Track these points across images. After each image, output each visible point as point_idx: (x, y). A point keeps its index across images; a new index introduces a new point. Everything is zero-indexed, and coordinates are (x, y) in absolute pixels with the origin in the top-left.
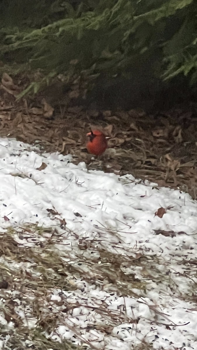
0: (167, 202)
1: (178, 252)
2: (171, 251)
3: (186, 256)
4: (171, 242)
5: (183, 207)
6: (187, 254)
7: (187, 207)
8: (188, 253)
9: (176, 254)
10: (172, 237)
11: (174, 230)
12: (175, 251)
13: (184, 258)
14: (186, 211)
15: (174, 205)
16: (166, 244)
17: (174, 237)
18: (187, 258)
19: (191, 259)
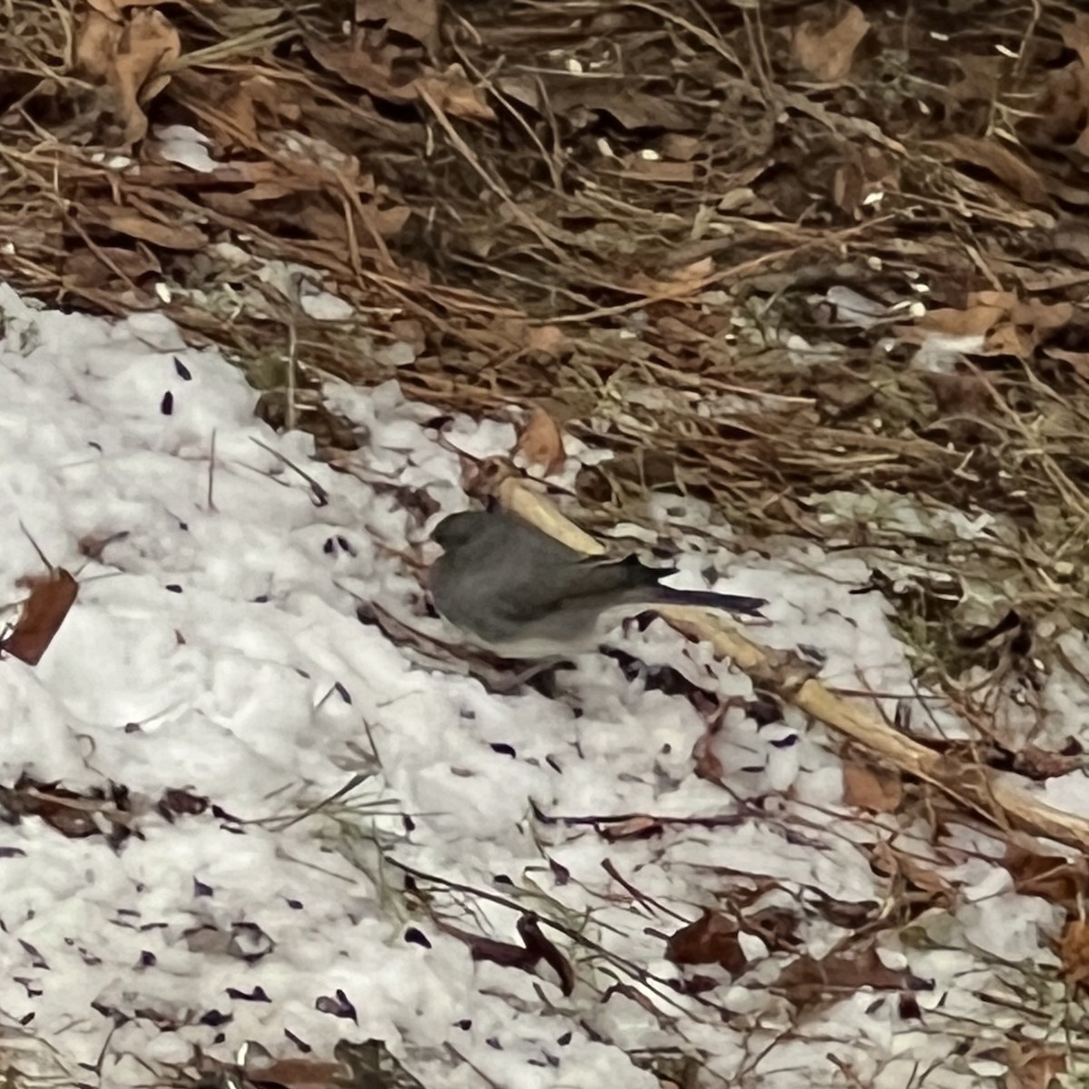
0: (86, 494)
1: (156, 987)
2: (106, 976)
3: (214, 1019)
4: (103, 888)
5: (200, 528)
6: (224, 1005)
7: (231, 531)
8: (234, 994)
9: (142, 1002)
10: (119, 837)
11: (133, 778)
12: (130, 981)
13: (205, 1034)
14: (219, 568)
15: (126, 512)
16: (69, 917)
17: (133, 841)
18: (220, 1039)
19: (256, 1048)
